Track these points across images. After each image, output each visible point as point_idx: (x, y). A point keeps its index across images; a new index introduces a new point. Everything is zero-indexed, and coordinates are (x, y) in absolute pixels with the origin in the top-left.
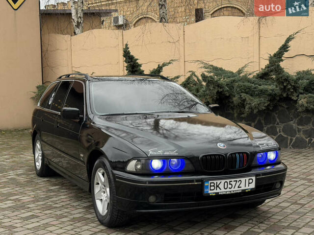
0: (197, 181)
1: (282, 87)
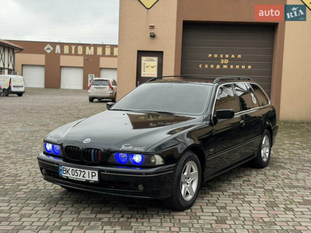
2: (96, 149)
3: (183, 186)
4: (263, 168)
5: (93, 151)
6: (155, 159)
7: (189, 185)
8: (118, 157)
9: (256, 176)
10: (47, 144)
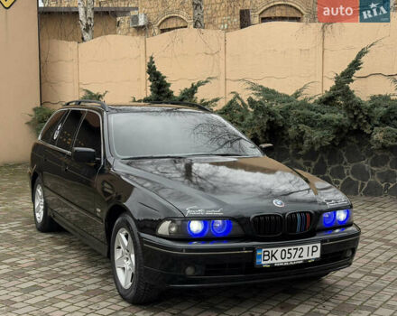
0: (247, 249)
1: (352, 116)
2: (303, 212)
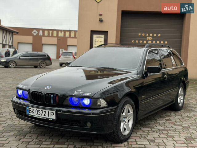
0: (25, 105)
2: (55, 94)
3: (122, 124)
4: (179, 111)
5: (52, 95)
6: (100, 102)
7: (126, 123)
8: (71, 100)
9: (175, 117)
10: (19, 90)
